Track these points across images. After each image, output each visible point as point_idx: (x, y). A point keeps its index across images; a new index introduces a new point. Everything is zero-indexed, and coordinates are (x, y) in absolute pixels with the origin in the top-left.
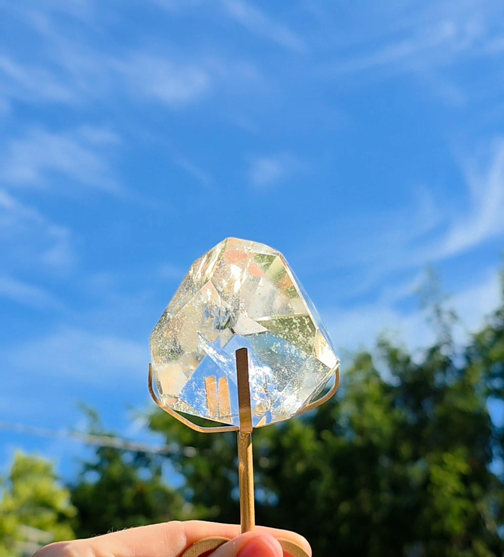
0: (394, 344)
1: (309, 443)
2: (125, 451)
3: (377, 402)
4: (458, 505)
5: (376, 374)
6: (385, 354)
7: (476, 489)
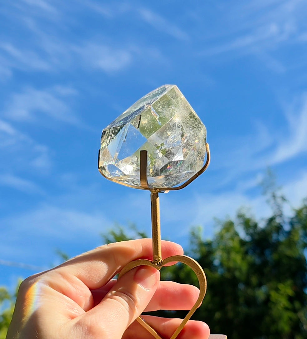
3: (238, 252)
4: (287, 315)
5: (236, 234)
6: (242, 221)
7: (297, 305)
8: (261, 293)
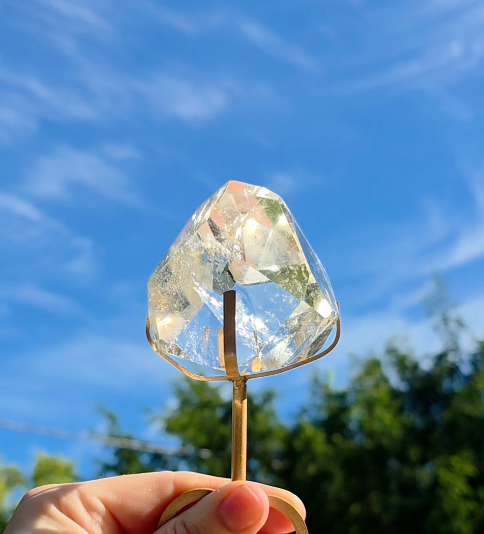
0: (403, 350)
1: (320, 446)
2: (142, 453)
3: (387, 407)
4: (465, 507)
5: (385, 380)
6: (394, 360)
8: (424, 474)
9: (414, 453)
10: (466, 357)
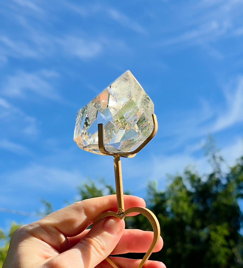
0: (193, 172)
3: (185, 201)
4: (224, 250)
5: (184, 187)
6: (188, 177)
7: (232, 243)
8: (203, 234)
9: (198, 223)
10: (224, 176)
